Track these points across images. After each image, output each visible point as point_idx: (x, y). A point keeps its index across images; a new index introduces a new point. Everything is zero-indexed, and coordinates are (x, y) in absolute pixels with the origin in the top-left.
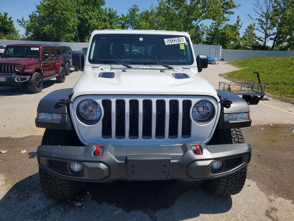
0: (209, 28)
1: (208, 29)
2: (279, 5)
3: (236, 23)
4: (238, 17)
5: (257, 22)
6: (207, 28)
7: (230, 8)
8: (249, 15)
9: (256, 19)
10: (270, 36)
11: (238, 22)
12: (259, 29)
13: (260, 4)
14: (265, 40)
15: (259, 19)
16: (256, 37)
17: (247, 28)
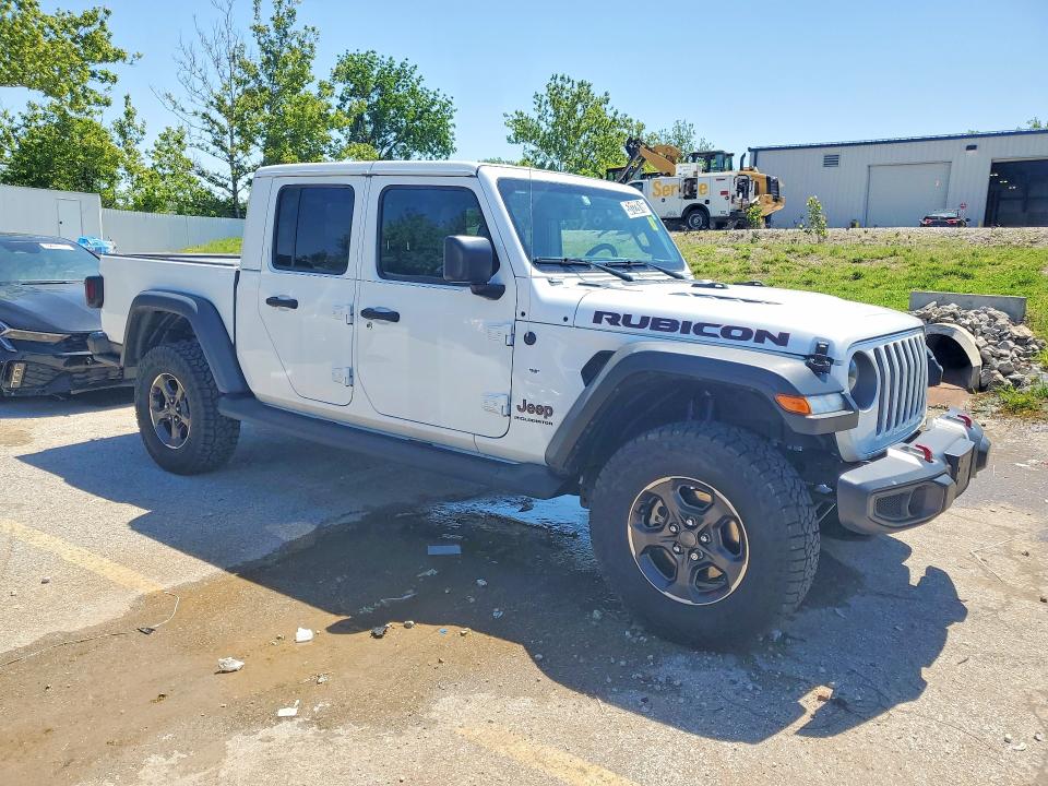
0: (19, 121)
1: (15, 126)
2: (256, 76)
3: (124, 118)
4: (127, 98)
5: (198, 121)
6: (11, 121)
7: (105, 58)
8: (169, 96)
9: (196, 114)
10: (246, 173)
11: (128, 114)
12: (207, 149)
13: (199, 65)
14: (235, 185)
15: (204, 115)
16: (202, 174)
17: (159, 141)
